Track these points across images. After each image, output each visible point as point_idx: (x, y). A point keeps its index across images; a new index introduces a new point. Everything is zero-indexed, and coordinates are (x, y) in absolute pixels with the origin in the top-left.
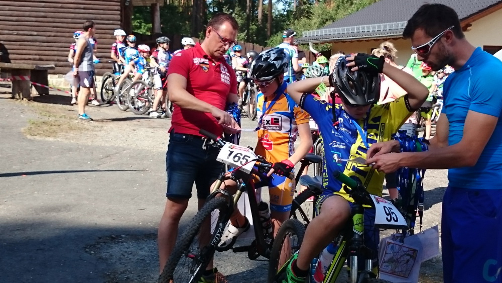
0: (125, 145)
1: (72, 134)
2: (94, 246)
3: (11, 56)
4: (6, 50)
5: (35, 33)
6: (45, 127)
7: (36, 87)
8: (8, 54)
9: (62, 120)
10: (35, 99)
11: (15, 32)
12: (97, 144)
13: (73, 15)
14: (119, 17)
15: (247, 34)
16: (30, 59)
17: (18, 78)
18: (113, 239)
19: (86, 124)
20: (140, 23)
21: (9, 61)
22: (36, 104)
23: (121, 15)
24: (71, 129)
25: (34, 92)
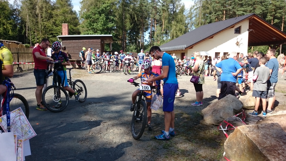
0: (99, 80)
1: (85, 77)
2: (84, 105)
3: (72, 57)
4: (70, 55)
5: (78, 51)
6: (78, 76)
7: (78, 65)
8: (71, 57)
9: (83, 74)
10: (77, 68)
11: (73, 51)
12: (91, 80)
13: (88, 46)
14: (100, 46)
15: (137, 50)
16: (77, 58)
17: (72, 63)
18: (90, 103)
19: (89, 75)
20: (108, 48)
21: (71, 58)
22: (77, 69)
23: (101, 46)
24: (85, 76)
25: (77, 66)
